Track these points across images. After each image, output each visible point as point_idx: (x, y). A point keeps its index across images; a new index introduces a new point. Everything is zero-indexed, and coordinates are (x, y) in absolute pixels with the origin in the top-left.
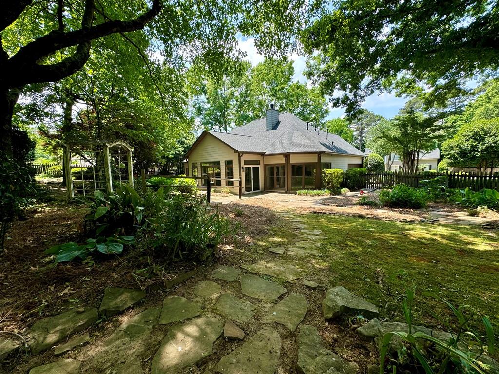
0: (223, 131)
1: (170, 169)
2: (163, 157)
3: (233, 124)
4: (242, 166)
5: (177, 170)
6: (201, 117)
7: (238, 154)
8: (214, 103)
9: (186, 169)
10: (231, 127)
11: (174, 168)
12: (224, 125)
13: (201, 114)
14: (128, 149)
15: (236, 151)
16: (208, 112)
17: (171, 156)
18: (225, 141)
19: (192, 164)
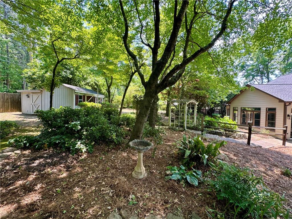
0: (265, 80)
1: (216, 108)
2: (212, 103)
3: (277, 72)
4: (287, 114)
5: (220, 109)
6: (244, 71)
7: (283, 103)
8: (257, 60)
9: (228, 109)
10: (275, 74)
11: (218, 108)
12: (266, 75)
13: (244, 70)
14: (195, 104)
15: (281, 101)
16: (250, 68)
17: (217, 102)
18: (268, 92)
19: (233, 107)
